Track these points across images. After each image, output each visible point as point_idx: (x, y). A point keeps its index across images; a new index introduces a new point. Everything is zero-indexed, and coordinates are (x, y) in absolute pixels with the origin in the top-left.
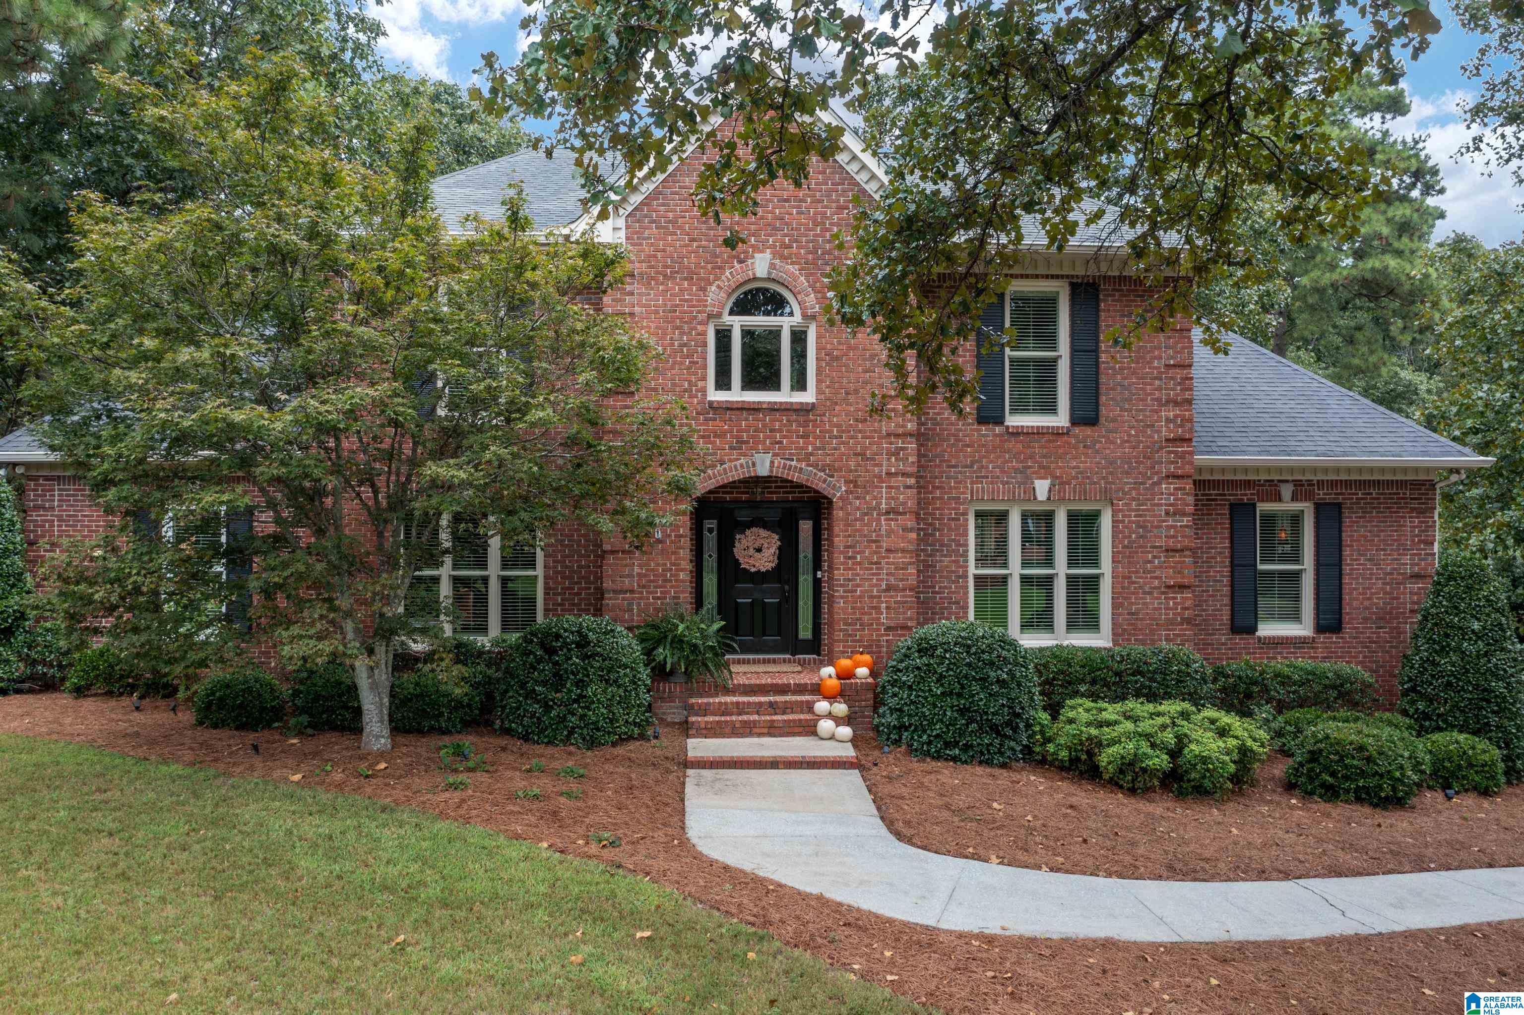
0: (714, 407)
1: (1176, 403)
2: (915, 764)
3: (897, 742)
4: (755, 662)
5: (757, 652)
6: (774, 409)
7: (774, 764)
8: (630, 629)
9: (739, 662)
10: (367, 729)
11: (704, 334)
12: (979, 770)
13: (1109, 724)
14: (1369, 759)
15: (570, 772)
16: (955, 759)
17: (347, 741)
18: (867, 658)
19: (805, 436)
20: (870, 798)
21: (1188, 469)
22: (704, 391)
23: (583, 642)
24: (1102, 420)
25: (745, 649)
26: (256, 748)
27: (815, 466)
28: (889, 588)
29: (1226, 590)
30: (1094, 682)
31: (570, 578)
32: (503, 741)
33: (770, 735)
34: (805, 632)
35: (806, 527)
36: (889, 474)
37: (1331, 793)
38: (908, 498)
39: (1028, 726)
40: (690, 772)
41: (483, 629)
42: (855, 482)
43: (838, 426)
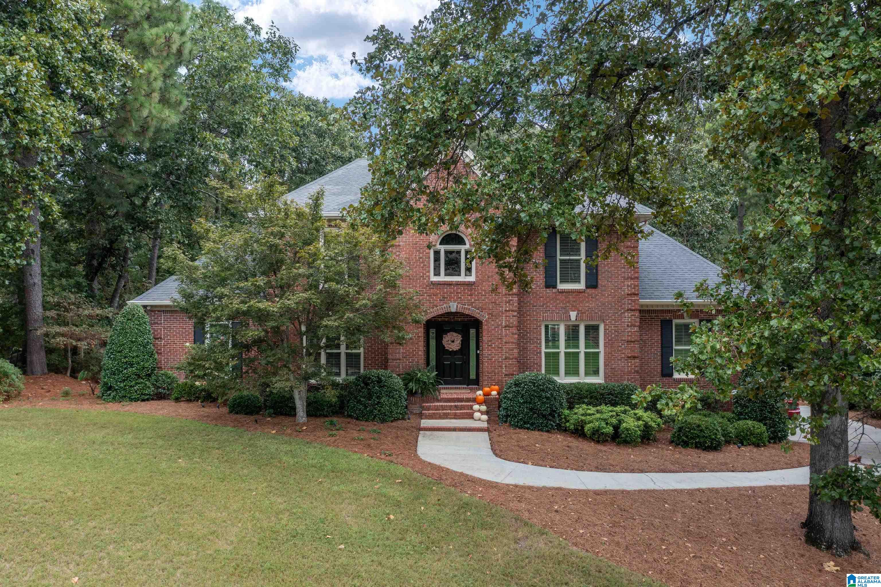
0: (434, 284)
1: (632, 279)
2: (512, 430)
3: (506, 422)
4: (451, 388)
5: (452, 384)
6: (458, 284)
7: (454, 429)
8: (399, 375)
9: (445, 388)
10: (298, 415)
11: (429, 253)
12: (537, 433)
13: (590, 415)
14: (701, 431)
15: (375, 431)
16: (528, 429)
17: (291, 419)
18: (497, 387)
19: (471, 295)
20: (489, 442)
21: (637, 307)
22: (429, 277)
23: (379, 381)
24: (599, 286)
25: (446, 384)
26: (256, 421)
27: (475, 307)
28: (506, 359)
29: (659, 358)
30: (591, 397)
31: (374, 353)
32: (349, 420)
33: (455, 418)
34: (473, 376)
35: (473, 332)
36: (506, 311)
37: (686, 444)
38: (514, 321)
39: (559, 416)
40: (421, 432)
41: (338, 374)
42: (492, 314)
43: (485, 291)
